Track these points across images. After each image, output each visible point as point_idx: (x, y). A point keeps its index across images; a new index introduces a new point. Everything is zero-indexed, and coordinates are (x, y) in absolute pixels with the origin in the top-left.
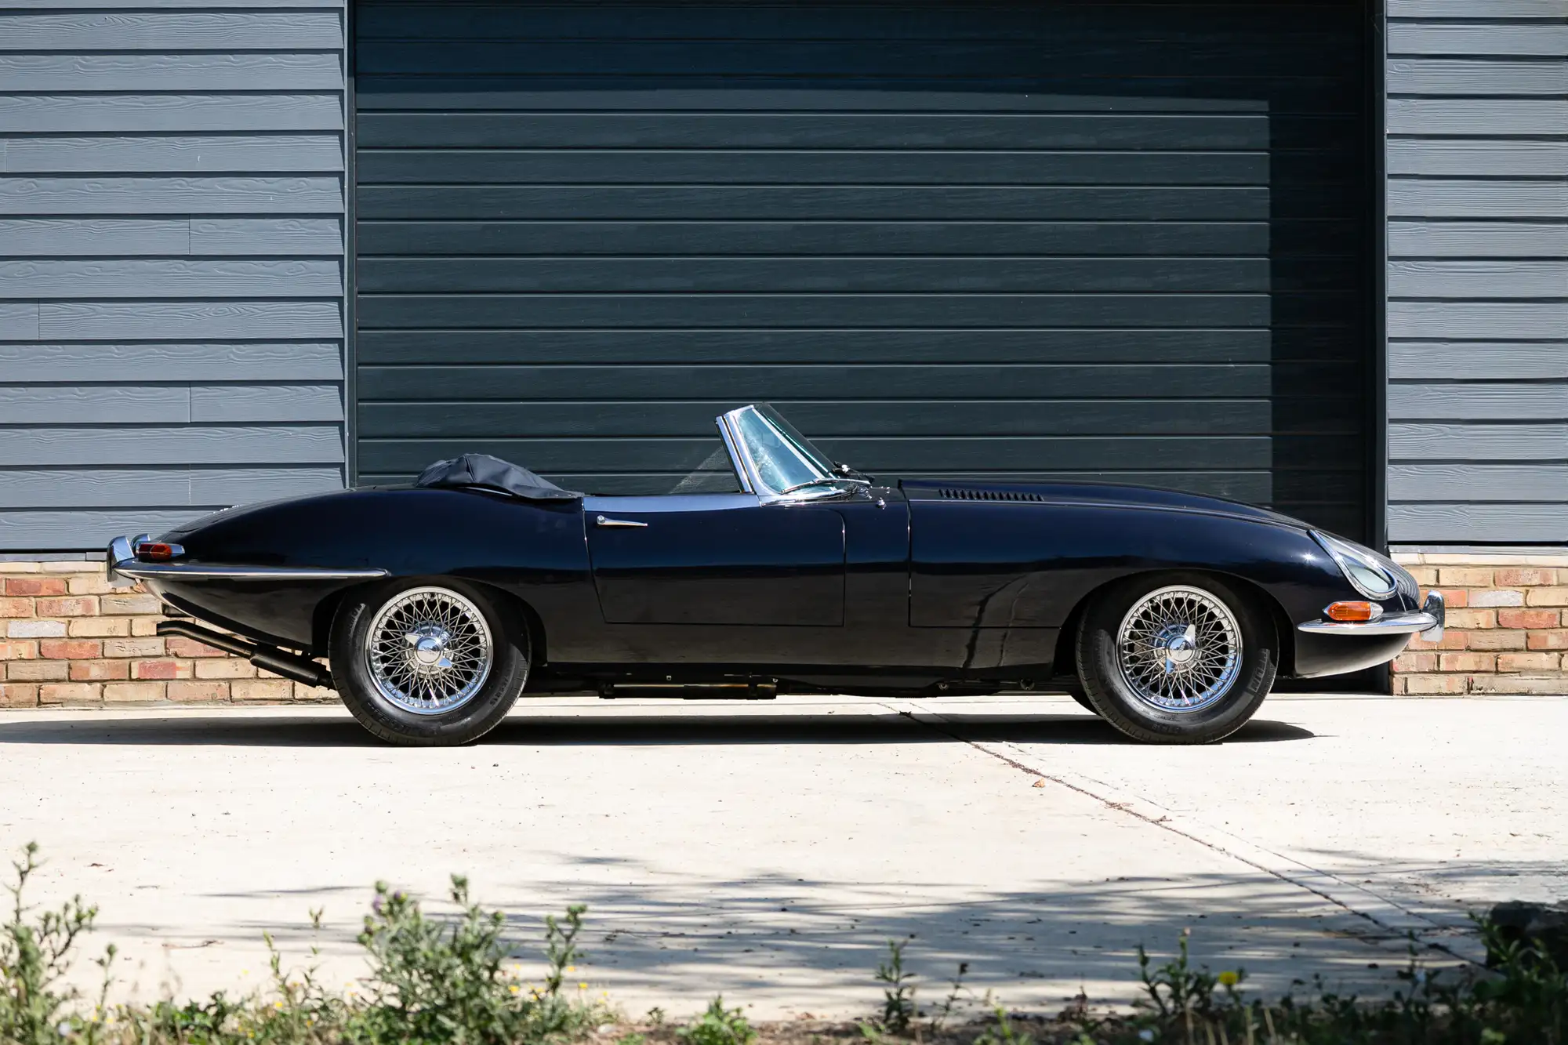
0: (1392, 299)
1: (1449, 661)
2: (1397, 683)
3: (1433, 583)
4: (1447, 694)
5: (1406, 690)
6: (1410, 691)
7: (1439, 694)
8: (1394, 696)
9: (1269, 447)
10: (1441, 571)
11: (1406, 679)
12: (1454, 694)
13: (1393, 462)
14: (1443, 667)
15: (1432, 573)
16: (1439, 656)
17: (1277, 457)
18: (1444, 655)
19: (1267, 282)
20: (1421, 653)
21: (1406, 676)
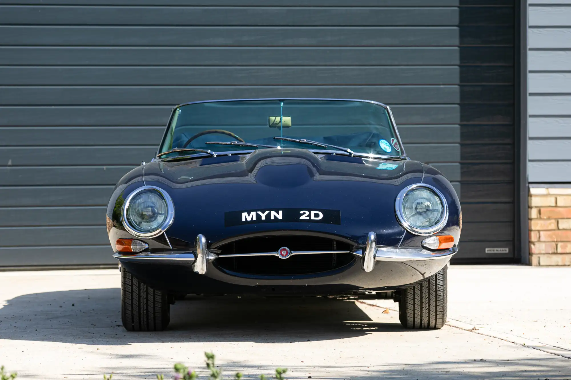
0: (531, 49)
1: (562, 247)
2: (534, 259)
3: (554, 204)
4: (562, 266)
5: (539, 263)
6: (542, 263)
7: (557, 265)
8: (533, 267)
9: (459, 131)
10: (558, 198)
11: (539, 257)
12: (565, 265)
13: (531, 138)
14: (560, 250)
15: (553, 200)
16: (557, 245)
17: (463, 136)
18: (560, 244)
19: (457, 41)
20: (548, 243)
21: (539, 255)
